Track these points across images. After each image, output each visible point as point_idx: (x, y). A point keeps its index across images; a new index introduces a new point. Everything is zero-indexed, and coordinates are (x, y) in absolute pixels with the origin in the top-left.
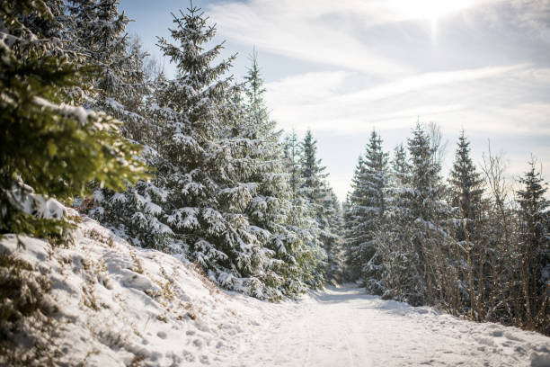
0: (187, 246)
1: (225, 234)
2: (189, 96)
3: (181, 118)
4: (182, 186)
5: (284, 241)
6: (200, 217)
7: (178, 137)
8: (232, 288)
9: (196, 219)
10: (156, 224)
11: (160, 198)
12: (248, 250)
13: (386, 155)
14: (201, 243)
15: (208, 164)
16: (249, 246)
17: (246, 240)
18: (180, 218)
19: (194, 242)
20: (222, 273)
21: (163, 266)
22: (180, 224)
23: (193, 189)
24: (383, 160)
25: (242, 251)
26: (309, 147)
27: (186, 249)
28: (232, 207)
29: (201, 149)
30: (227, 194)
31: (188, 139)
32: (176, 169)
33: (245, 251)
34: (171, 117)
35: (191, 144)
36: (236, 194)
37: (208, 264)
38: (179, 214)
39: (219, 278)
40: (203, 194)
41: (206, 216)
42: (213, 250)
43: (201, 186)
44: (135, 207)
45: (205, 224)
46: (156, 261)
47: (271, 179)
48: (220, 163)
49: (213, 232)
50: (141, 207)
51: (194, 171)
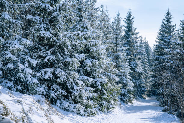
0: (47, 88)
1: (66, 82)
2: (48, 11)
3: (45, 22)
4: (44, 58)
5: (101, 83)
6: (53, 73)
7: (42, 33)
8: (68, 109)
9: (51, 75)
10: (29, 78)
11: (33, 64)
12: (78, 90)
13: (174, 26)
14: (55, 86)
15: (59, 46)
16: (78, 88)
17: (77, 84)
18: (43, 74)
19: (51, 86)
20: (64, 102)
21: (24, 107)
22: (43, 77)
23: (50, 59)
24: (172, 29)
25: (75, 91)
26: (129, 21)
27: (46, 90)
28: (70, 68)
29: (54, 38)
30: (68, 62)
31: (48, 34)
32: (42, 48)
33: (76, 91)
34: (39, 22)
35: (49, 36)
36: (72, 62)
37: (57, 97)
38: (43, 72)
39: (62, 104)
40: (56, 61)
41: (57, 73)
42: (60, 90)
43: (54, 58)
44: (19, 71)
45: (56, 77)
46: (21, 104)
47: (95, 50)
48: (64, 46)
49: (60, 81)
50: (22, 70)
51: (51, 50)
